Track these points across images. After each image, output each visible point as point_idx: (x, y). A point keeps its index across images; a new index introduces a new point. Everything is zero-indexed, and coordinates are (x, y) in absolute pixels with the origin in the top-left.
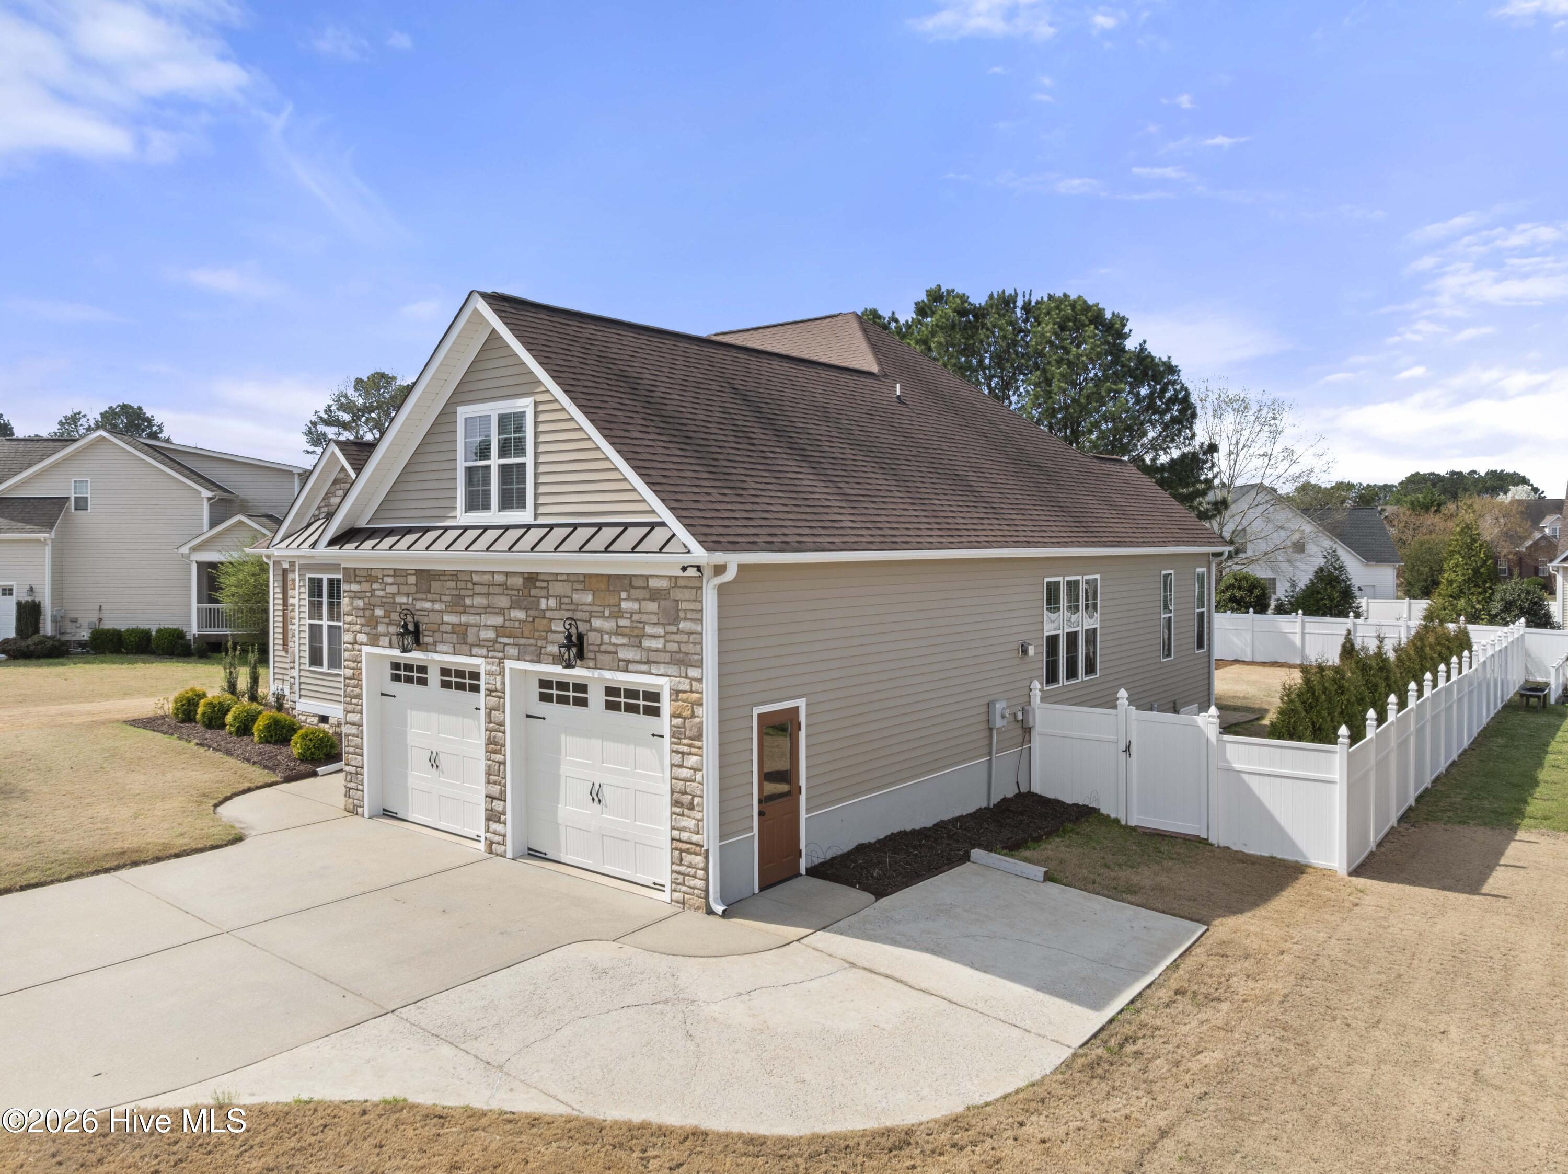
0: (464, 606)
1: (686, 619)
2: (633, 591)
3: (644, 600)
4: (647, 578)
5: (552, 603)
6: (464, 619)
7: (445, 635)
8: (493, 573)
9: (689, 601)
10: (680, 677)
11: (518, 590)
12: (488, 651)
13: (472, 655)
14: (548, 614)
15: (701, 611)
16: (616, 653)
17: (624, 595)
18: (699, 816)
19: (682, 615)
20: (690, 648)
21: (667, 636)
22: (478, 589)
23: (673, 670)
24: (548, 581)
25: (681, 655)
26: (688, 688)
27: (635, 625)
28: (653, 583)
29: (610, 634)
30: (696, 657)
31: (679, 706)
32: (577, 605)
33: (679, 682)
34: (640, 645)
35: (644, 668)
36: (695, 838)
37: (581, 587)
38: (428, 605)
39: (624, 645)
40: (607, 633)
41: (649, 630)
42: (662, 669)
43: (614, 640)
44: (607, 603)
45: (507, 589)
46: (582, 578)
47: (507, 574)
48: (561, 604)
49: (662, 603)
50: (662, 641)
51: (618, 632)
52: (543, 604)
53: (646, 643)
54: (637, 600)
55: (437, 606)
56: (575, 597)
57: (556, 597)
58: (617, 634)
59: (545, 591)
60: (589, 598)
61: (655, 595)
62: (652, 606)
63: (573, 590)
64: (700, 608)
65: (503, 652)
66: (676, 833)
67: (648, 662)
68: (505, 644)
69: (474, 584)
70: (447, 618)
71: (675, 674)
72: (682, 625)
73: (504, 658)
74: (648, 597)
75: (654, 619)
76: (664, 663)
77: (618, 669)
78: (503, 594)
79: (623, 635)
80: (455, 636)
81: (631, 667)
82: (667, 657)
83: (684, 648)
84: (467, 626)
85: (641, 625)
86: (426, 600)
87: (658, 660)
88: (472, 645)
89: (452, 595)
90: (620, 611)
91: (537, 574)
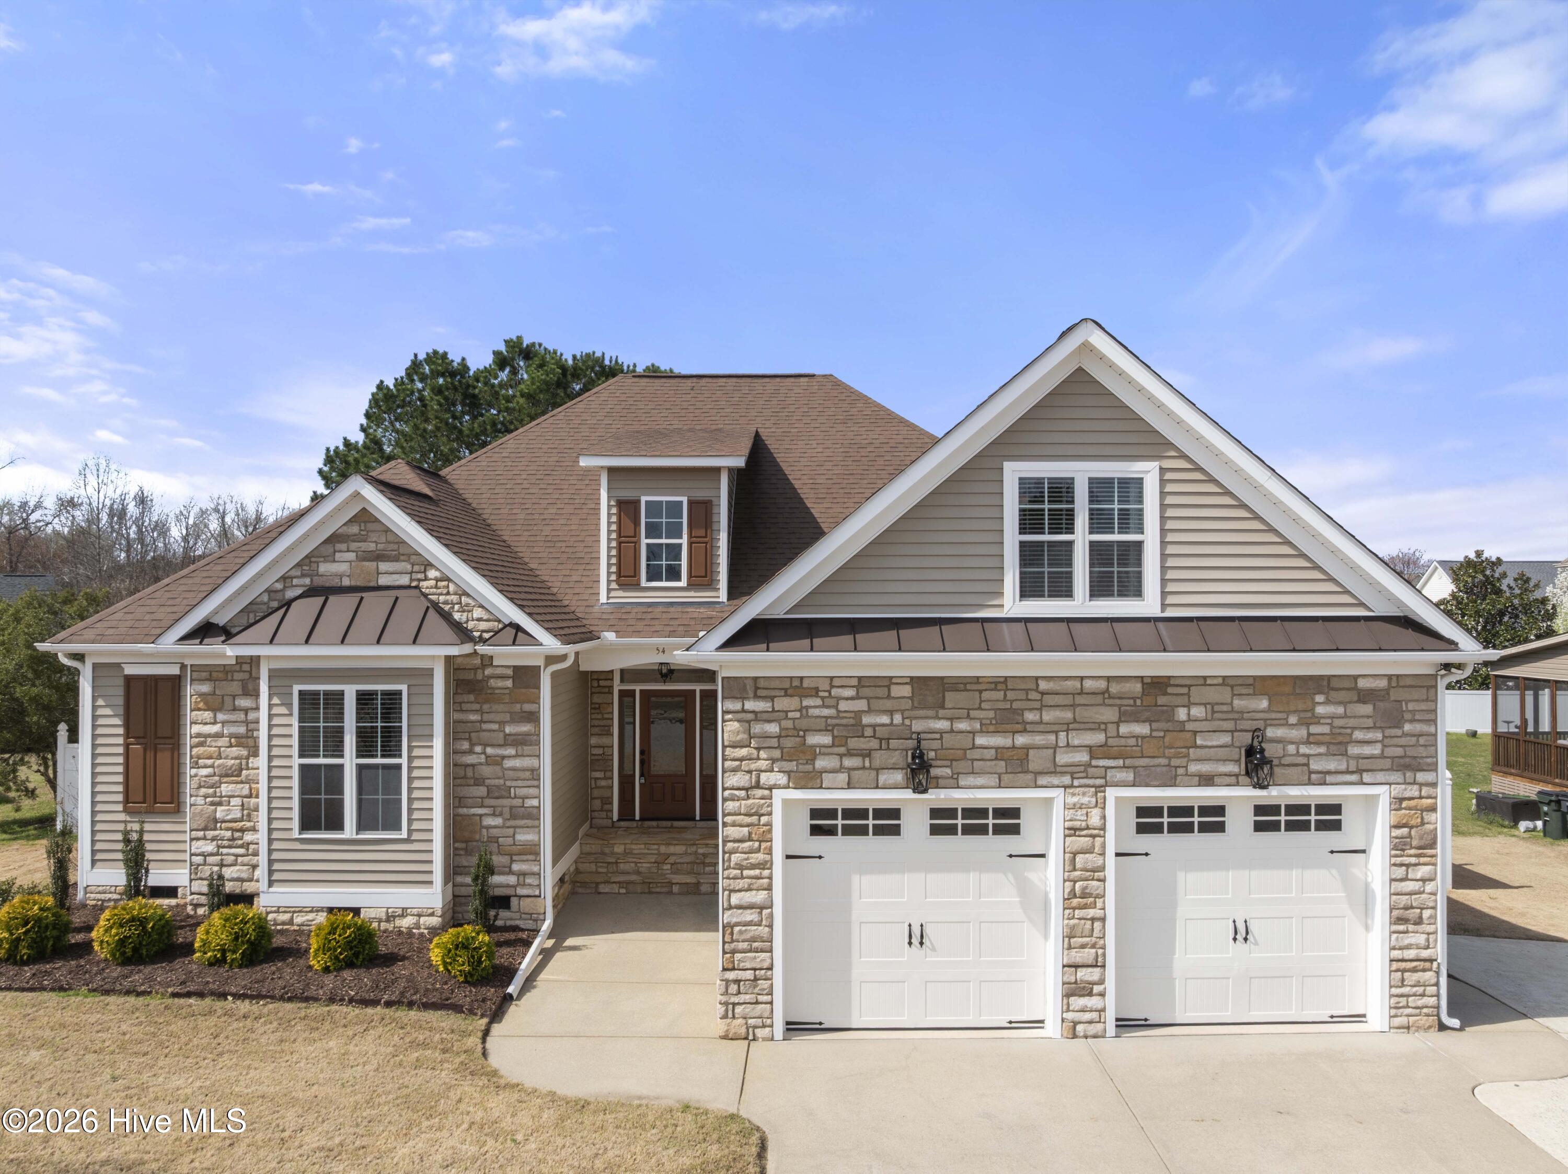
0: (1025, 723)
1: (1412, 721)
2: (1333, 694)
3: (1350, 702)
4: (1356, 678)
5: (1197, 712)
6: (1021, 740)
7: (975, 763)
8: (1082, 678)
9: (1417, 701)
10: (1405, 783)
11: (1134, 699)
12: (1073, 778)
13: (1036, 787)
14: (1189, 726)
15: (1435, 711)
16: (1307, 765)
17: (1320, 698)
18: (1431, 928)
19: (1408, 716)
20: (1422, 752)
21: (1386, 741)
22: (1049, 700)
23: (1396, 777)
24: (1189, 686)
25: (1407, 760)
26: (1417, 794)
27: (1338, 731)
28: (1362, 683)
29: (1297, 743)
30: (1429, 760)
31: (1405, 815)
32: (1242, 712)
33: (1405, 789)
34: (1345, 754)
35: (1354, 778)
36: (1425, 954)
37: (1251, 691)
38: (943, 725)
39: (1320, 754)
40: (1293, 743)
41: (1358, 735)
42: (1380, 777)
43: (1304, 749)
44: (1293, 708)
45: (1110, 697)
46: (1251, 681)
47: (1109, 679)
48: (1213, 712)
49: (1381, 705)
50: (1379, 746)
51: (1310, 740)
52: (1182, 714)
53: (1354, 750)
54: (1340, 703)
55: (962, 726)
56: (1237, 702)
57: (1205, 705)
58: (1308, 742)
59: (1186, 697)
60: (1264, 704)
61: (1365, 696)
62: (1367, 709)
63: (1233, 695)
64: (1433, 707)
65: (1105, 777)
66: (1397, 954)
67: (1360, 771)
68: (1107, 768)
69: (1043, 694)
70: (980, 740)
71: (1401, 780)
72: (1407, 727)
73: (1106, 785)
74: (1356, 699)
75: (1370, 722)
76: (1382, 770)
77: (1310, 783)
78: (1104, 704)
79: (1318, 743)
80: (1003, 763)
81: (1329, 779)
82: (1387, 763)
83: (1411, 752)
84: (1027, 748)
85: (1349, 731)
86: (937, 718)
87: (1374, 767)
88: (1037, 774)
89: (996, 710)
90: (1314, 716)
91: (1169, 677)
